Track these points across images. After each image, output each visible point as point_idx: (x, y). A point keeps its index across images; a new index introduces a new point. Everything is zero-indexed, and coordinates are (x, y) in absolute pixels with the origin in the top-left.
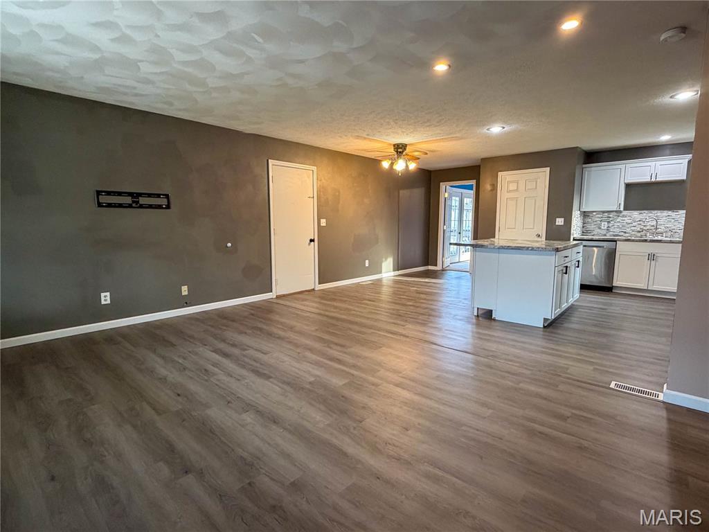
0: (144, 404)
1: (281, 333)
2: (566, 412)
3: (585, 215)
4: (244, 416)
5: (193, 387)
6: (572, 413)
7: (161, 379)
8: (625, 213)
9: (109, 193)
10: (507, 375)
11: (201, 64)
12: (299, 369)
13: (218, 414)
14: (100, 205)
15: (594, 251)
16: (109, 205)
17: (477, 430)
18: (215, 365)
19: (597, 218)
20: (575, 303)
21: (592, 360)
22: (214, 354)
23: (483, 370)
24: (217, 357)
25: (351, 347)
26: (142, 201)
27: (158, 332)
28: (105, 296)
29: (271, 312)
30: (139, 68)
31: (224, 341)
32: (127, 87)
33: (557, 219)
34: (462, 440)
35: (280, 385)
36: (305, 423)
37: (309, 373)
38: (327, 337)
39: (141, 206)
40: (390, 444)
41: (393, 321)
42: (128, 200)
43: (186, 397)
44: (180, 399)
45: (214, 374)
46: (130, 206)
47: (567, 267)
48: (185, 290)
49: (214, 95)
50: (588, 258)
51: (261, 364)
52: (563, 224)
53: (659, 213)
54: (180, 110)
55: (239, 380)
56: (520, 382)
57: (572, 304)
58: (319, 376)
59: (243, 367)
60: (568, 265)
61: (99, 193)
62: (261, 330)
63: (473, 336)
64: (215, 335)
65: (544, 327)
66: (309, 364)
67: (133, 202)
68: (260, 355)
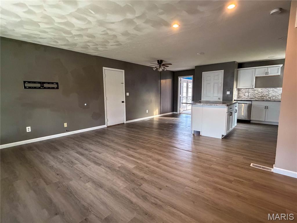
0: (41, 179)
1: (108, 143)
2: (232, 178)
3: (239, 90)
4: (87, 184)
5: (65, 170)
6: (234, 179)
7: (50, 167)
8: (255, 89)
9: (29, 82)
10: (206, 161)
11: (68, 24)
12: (115, 161)
13: (75, 184)
14: (25, 87)
15: (242, 105)
16: (30, 88)
17: (192, 188)
18: (76, 159)
19: (243, 91)
20: (235, 128)
21: (243, 154)
22: (76, 154)
23: (195, 159)
24: (78, 155)
25: (138, 149)
26: (45, 85)
27: (52, 144)
28: (28, 128)
29: (105, 134)
30: (39, 25)
31: (82, 148)
32: (35, 34)
33: (227, 92)
34: (185, 193)
35: (105, 168)
36: (114, 187)
37: (119, 162)
38: (128, 145)
39: (45, 88)
40: (153, 196)
41: (157, 137)
42: (39, 85)
43: (61, 175)
44: (58, 177)
45: (76, 164)
46: (40, 88)
47: (231, 113)
48: (66, 125)
49: (76, 38)
50: (240, 108)
51: (97, 158)
52: (229, 94)
53: (269, 89)
54: (62, 45)
55: (86, 166)
56: (212, 165)
57: (234, 128)
58: (123, 164)
59: (89, 160)
60: (232, 112)
61: (25, 82)
62: (99, 142)
63: (192, 143)
64: (78, 145)
65: (222, 138)
66: (119, 158)
67: (41, 86)
68: (97, 154)
